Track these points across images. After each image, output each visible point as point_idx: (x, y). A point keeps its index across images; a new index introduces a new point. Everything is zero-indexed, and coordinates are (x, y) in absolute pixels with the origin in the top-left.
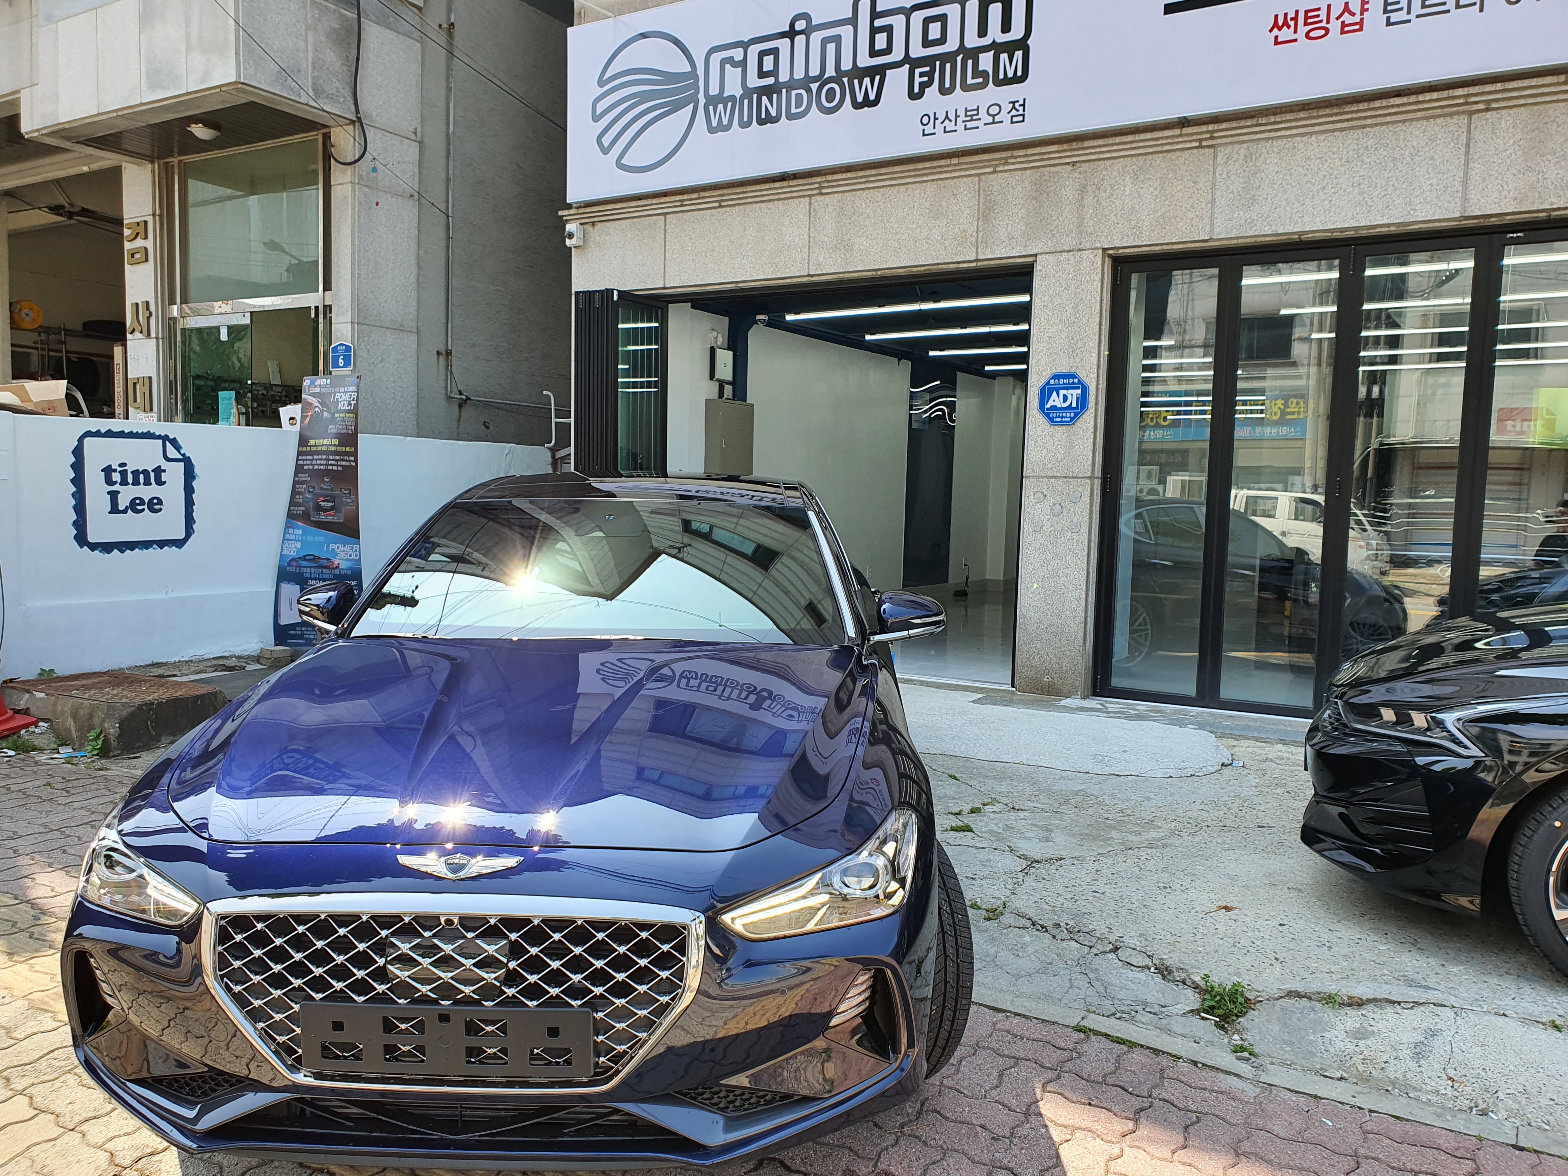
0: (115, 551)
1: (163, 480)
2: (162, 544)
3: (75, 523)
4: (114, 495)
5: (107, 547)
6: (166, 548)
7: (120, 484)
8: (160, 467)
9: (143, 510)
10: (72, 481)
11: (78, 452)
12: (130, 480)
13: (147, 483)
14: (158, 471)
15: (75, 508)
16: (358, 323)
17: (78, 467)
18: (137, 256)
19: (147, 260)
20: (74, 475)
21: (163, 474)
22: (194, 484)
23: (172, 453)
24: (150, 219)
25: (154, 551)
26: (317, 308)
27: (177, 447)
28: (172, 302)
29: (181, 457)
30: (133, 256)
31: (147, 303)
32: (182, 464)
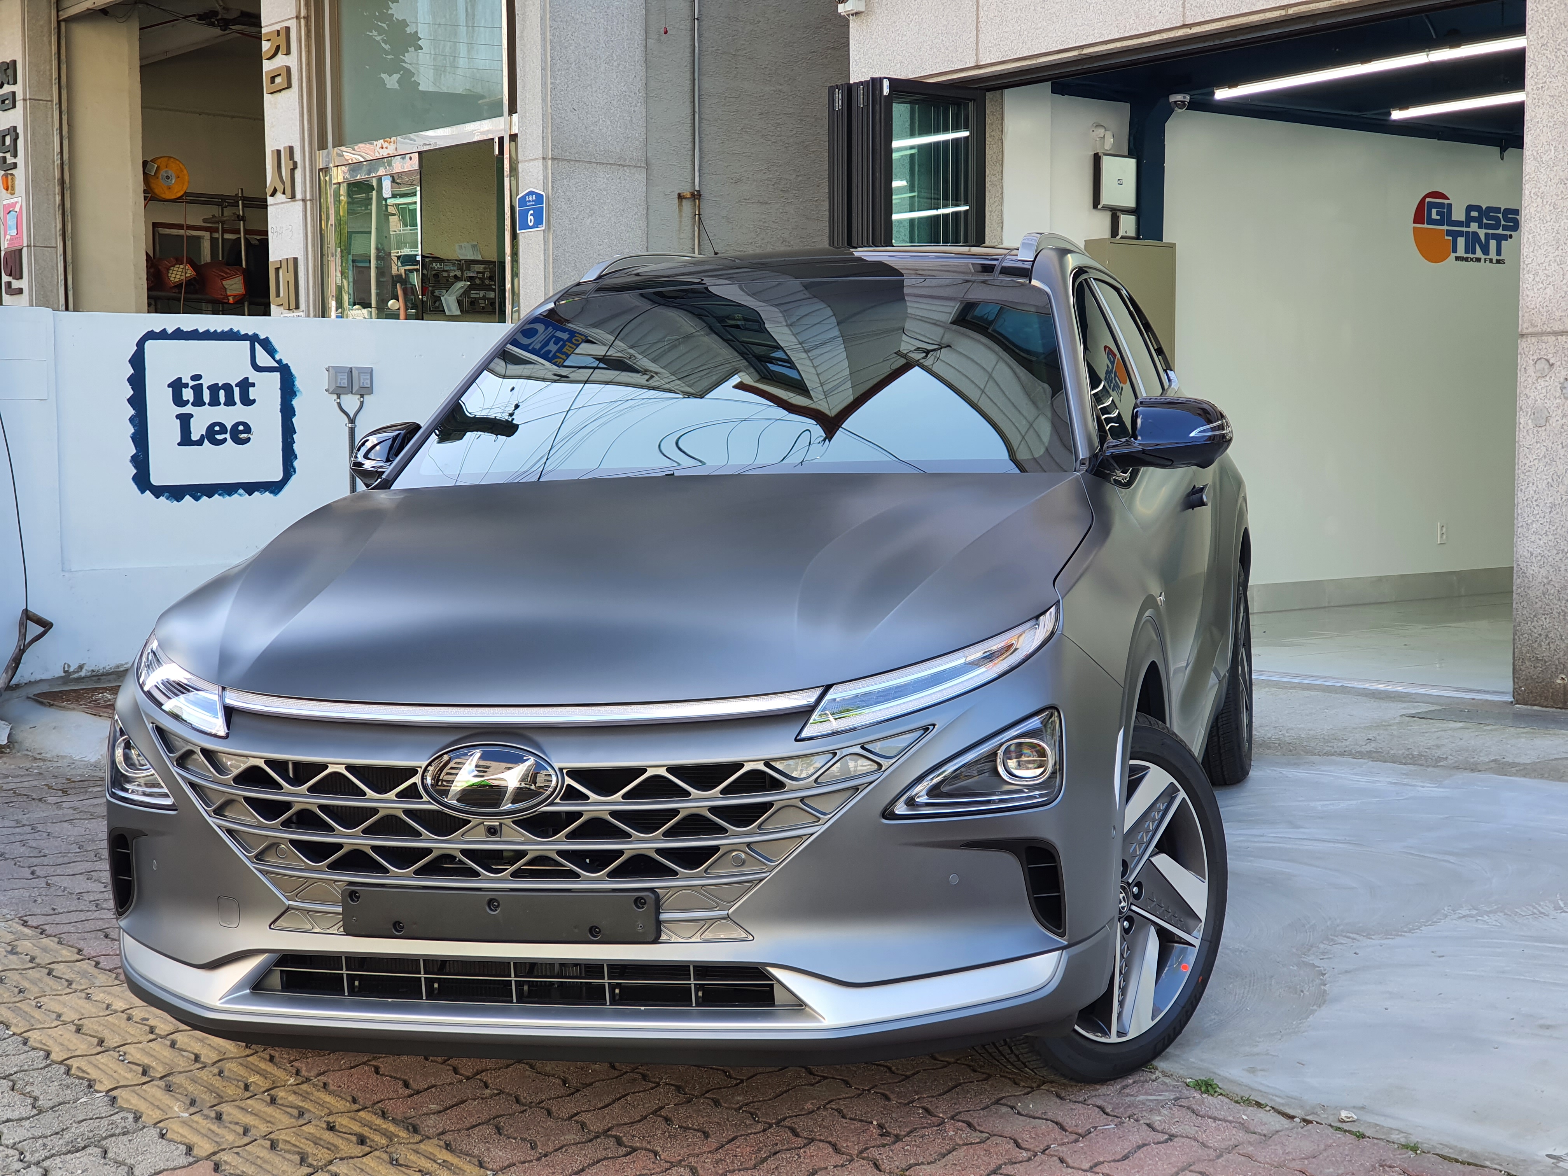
0: (188, 497)
1: (251, 398)
2: (251, 488)
3: (134, 459)
4: (185, 420)
5: (176, 493)
6: (256, 494)
7: (193, 404)
8: (247, 379)
9: (225, 440)
10: (130, 401)
11: (138, 361)
12: (206, 397)
13: (230, 402)
14: (245, 385)
15: (134, 438)
16: (553, 159)
17: (138, 381)
18: (278, 80)
19: (289, 86)
20: (132, 392)
21: (251, 389)
22: (294, 402)
23: (263, 359)
24: (293, 24)
25: (240, 499)
26: (501, 139)
27: (270, 350)
28: (323, 146)
29: (277, 365)
30: (273, 79)
31: (291, 149)
32: (278, 374)
